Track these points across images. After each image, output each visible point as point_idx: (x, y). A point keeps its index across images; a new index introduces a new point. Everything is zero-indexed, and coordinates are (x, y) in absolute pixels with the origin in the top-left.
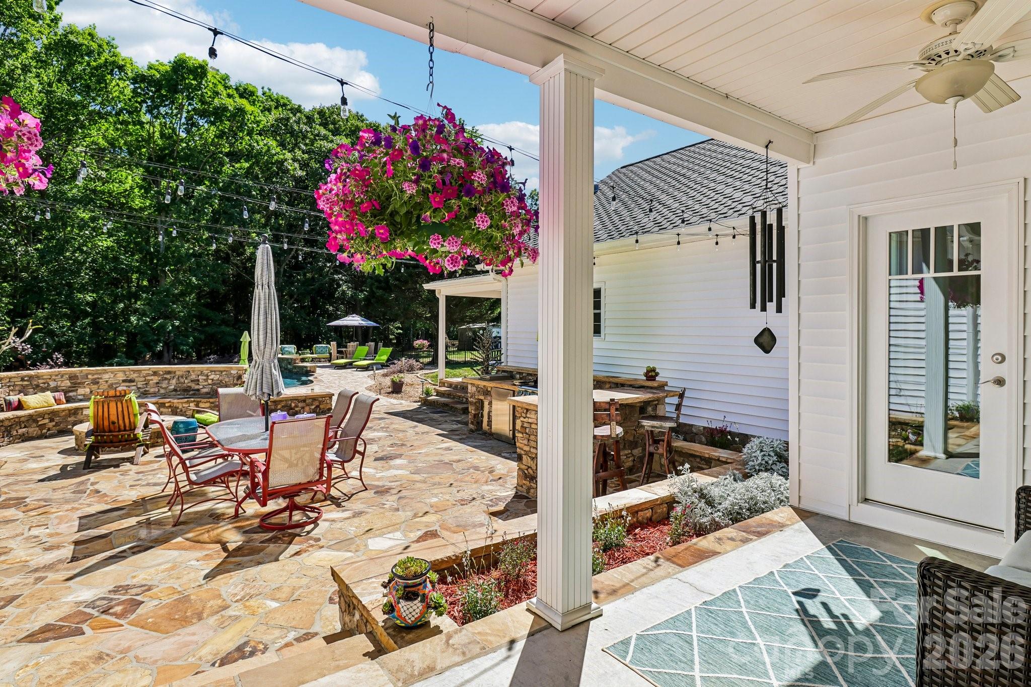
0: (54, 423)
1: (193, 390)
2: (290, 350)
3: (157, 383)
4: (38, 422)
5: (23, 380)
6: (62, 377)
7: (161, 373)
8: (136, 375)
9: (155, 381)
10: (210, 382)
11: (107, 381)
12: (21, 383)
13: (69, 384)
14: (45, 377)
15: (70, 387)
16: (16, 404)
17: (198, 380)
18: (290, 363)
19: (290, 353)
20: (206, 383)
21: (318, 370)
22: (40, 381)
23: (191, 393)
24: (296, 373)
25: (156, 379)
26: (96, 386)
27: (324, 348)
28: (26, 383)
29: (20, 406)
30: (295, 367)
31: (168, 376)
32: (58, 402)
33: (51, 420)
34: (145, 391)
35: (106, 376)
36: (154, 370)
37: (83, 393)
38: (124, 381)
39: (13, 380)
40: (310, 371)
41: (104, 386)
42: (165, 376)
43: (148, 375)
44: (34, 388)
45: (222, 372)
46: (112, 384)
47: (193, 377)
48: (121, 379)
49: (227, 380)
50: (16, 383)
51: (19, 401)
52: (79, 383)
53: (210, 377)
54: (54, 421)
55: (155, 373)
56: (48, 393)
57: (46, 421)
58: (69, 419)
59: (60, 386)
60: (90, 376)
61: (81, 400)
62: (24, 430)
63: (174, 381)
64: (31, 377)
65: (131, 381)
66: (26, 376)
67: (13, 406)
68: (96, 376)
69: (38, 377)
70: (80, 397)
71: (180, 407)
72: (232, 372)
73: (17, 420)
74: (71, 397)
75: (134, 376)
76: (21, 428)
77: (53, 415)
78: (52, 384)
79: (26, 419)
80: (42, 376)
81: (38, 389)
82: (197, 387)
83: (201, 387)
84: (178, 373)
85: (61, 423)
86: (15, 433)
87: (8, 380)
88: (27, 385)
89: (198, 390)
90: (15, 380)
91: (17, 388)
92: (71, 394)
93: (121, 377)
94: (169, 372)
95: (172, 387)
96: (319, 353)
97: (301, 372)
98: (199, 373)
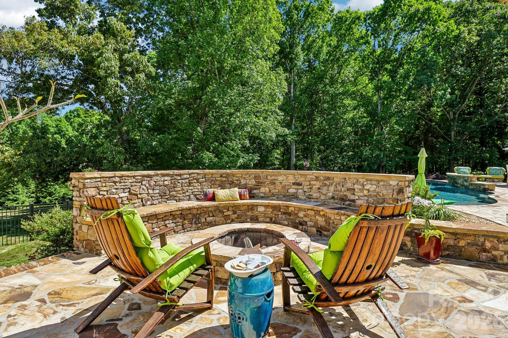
0: (236, 216)
1: (349, 200)
2: (465, 170)
3: (319, 188)
4: (223, 212)
5: (221, 176)
6: (250, 176)
7: (322, 178)
8: (302, 179)
9: (317, 186)
10: (366, 192)
11: (281, 183)
12: (219, 179)
13: (254, 183)
14: (238, 175)
15: (255, 185)
16: (211, 196)
17: (354, 190)
18: (466, 181)
19: (464, 173)
20: (361, 194)
21: (497, 189)
22: (235, 178)
23: (347, 203)
24: (473, 190)
25: (317, 184)
26: (273, 186)
27: (498, 170)
28: (224, 179)
29: (213, 198)
30: (472, 185)
31: (327, 182)
32: (241, 197)
33: (235, 213)
34: (309, 195)
35: (280, 178)
36: (317, 175)
37: (264, 191)
38: (294, 184)
39: (214, 176)
40: (488, 189)
41: (279, 187)
42: (325, 182)
43: (312, 180)
44: (229, 184)
45: (379, 182)
46: (285, 186)
47: (349, 185)
48: (292, 181)
49: (385, 192)
50: (217, 179)
51: (214, 193)
52: (261, 183)
53: (366, 187)
54: (236, 213)
55: (317, 179)
56: (236, 189)
57: (230, 213)
58: (248, 214)
59: (248, 184)
60: (269, 177)
61: (262, 198)
62: (211, 218)
63: (332, 188)
64: (228, 175)
65: (299, 184)
66: (223, 174)
67: (209, 197)
68: (273, 178)
69: (233, 175)
70: (262, 195)
71: (333, 218)
72: (391, 182)
73: (205, 210)
74: (255, 193)
75: (301, 179)
76: (209, 216)
77: (235, 208)
78: (243, 182)
79: (213, 209)
80: (236, 174)
81: (232, 184)
82: (352, 197)
83: (357, 198)
84: (335, 180)
85: (242, 216)
86: (203, 220)
87: (210, 176)
88: (225, 181)
89: (354, 201)
90: (216, 176)
91: (217, 183)
92: (255, 191)
93: (291, 179)
94: (328, 179)
95: (331, 194)
96: (493, 174)
97: (478, 189)
98: (355, 181)
